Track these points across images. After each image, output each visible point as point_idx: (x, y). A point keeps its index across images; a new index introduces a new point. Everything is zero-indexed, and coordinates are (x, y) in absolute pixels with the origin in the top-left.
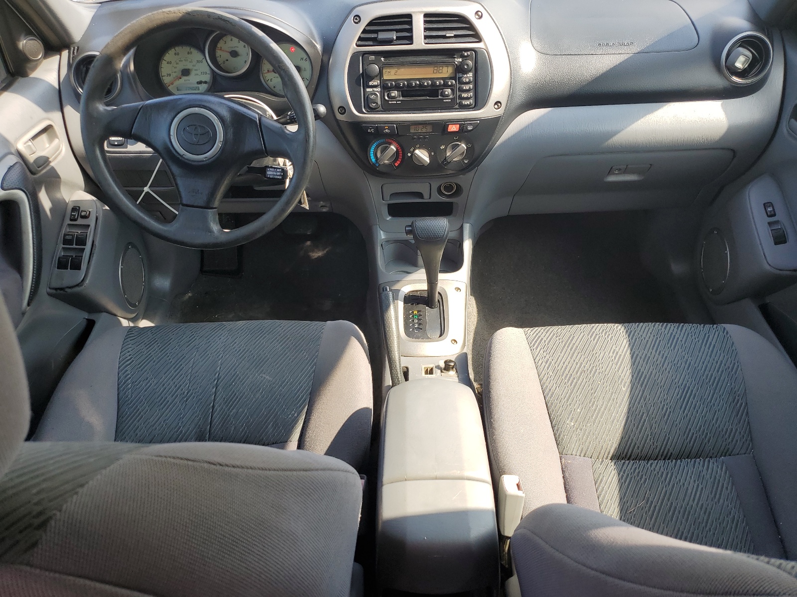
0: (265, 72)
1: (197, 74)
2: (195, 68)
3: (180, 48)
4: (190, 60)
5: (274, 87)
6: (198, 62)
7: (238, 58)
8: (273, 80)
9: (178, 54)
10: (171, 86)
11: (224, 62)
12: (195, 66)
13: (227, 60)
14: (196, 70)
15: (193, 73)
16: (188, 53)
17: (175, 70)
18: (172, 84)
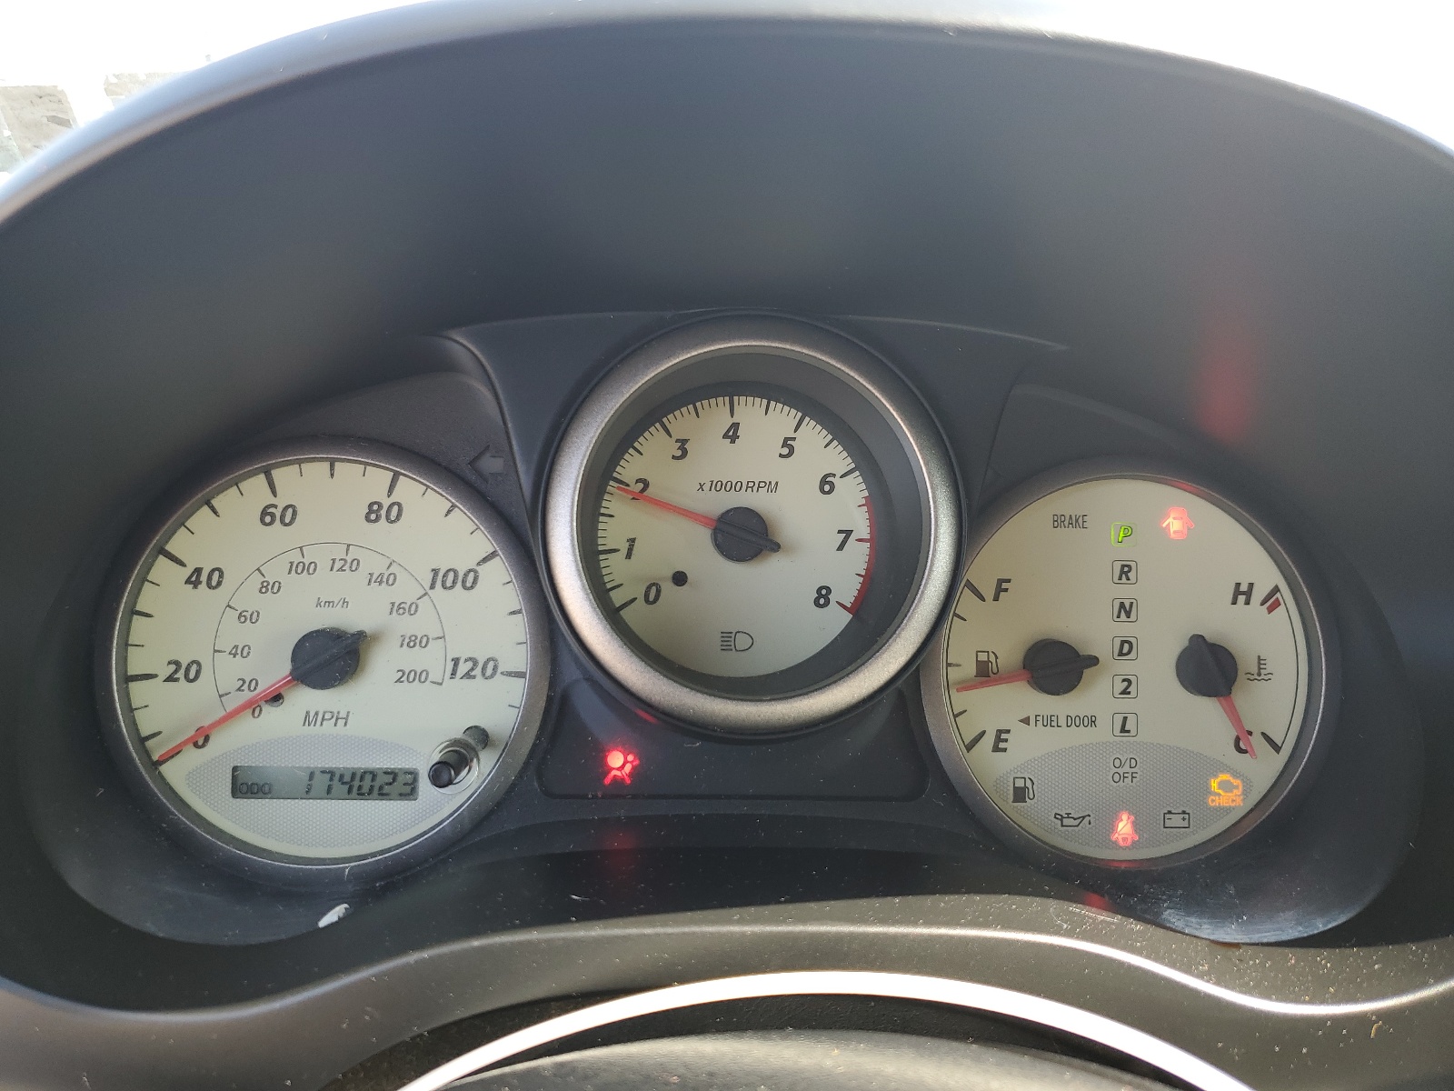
0: (954, 674)
1: (419, 676)
2: (408, 625)
3: (316, 470)
4: (378, 567)
5: (1020, 794)
6: (445, 579)
7: (770, 569)
8: (1012, 742)
9: (289, 515)
10: (191, 757)
11: (652, 594)
12: (412, 609)
13: (680, 579)
14: (412, 642)
15: (382, 665)
16: (373, 513)
17: (244, 635)
18: (201, 739)
